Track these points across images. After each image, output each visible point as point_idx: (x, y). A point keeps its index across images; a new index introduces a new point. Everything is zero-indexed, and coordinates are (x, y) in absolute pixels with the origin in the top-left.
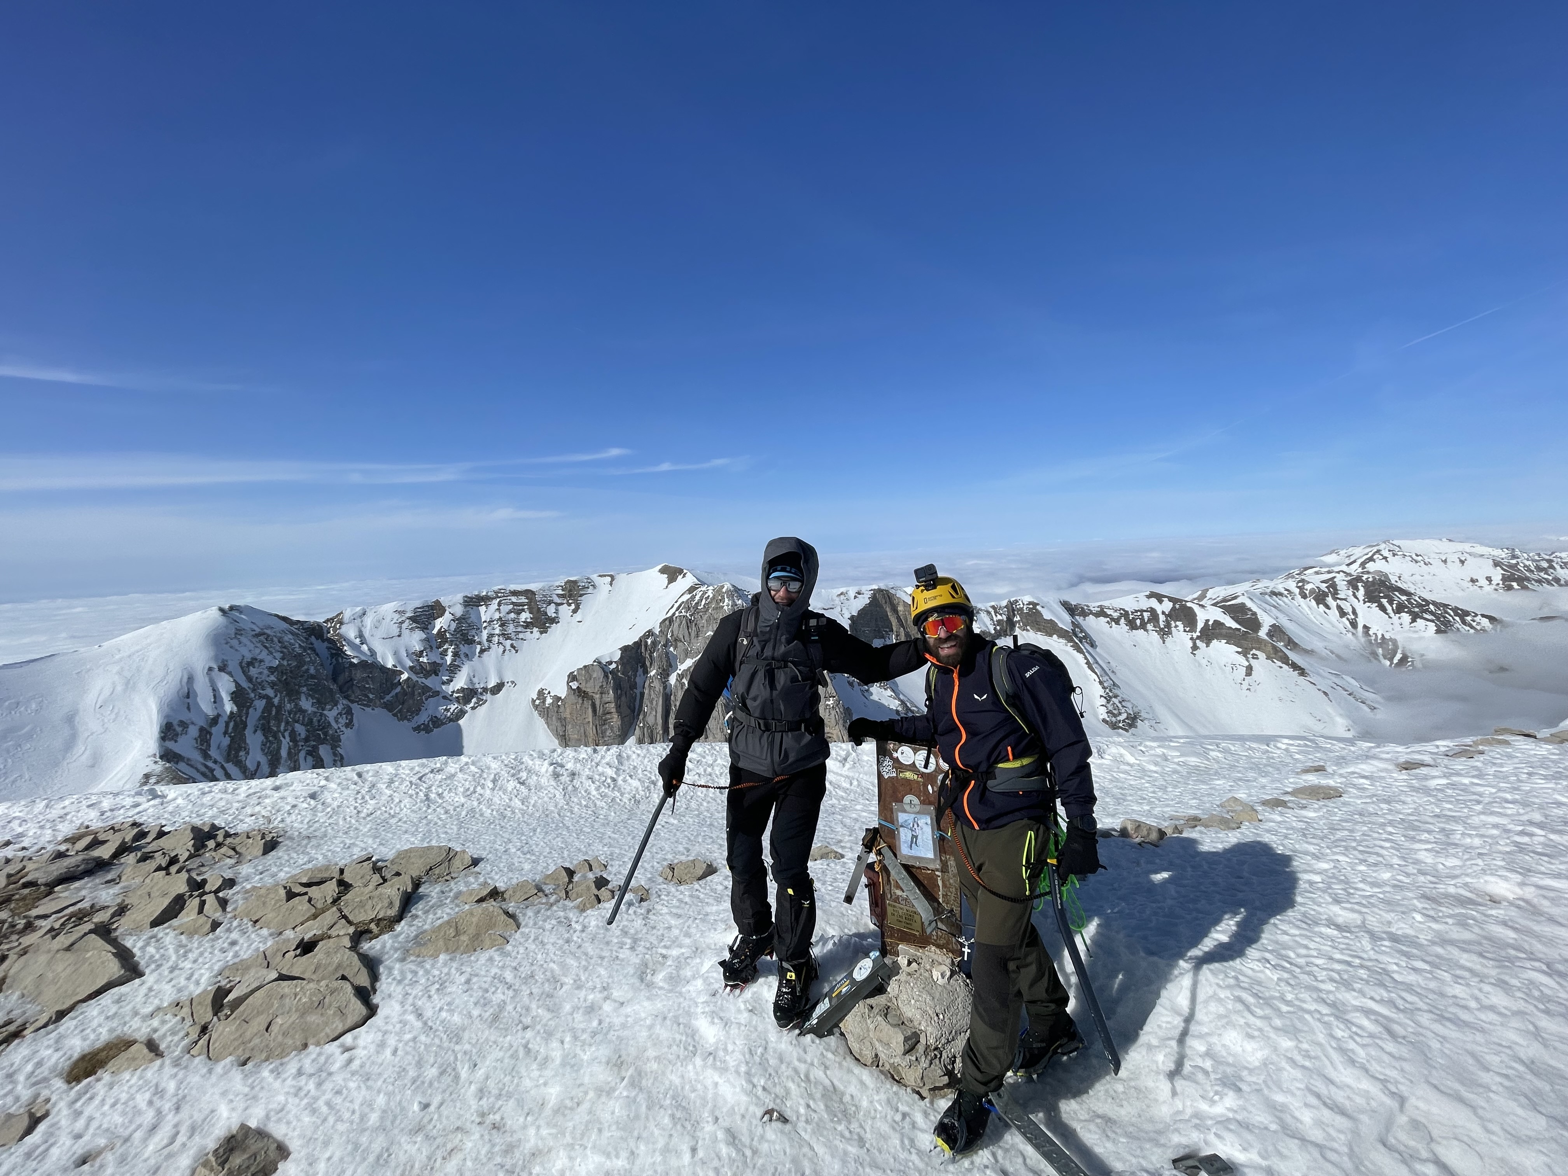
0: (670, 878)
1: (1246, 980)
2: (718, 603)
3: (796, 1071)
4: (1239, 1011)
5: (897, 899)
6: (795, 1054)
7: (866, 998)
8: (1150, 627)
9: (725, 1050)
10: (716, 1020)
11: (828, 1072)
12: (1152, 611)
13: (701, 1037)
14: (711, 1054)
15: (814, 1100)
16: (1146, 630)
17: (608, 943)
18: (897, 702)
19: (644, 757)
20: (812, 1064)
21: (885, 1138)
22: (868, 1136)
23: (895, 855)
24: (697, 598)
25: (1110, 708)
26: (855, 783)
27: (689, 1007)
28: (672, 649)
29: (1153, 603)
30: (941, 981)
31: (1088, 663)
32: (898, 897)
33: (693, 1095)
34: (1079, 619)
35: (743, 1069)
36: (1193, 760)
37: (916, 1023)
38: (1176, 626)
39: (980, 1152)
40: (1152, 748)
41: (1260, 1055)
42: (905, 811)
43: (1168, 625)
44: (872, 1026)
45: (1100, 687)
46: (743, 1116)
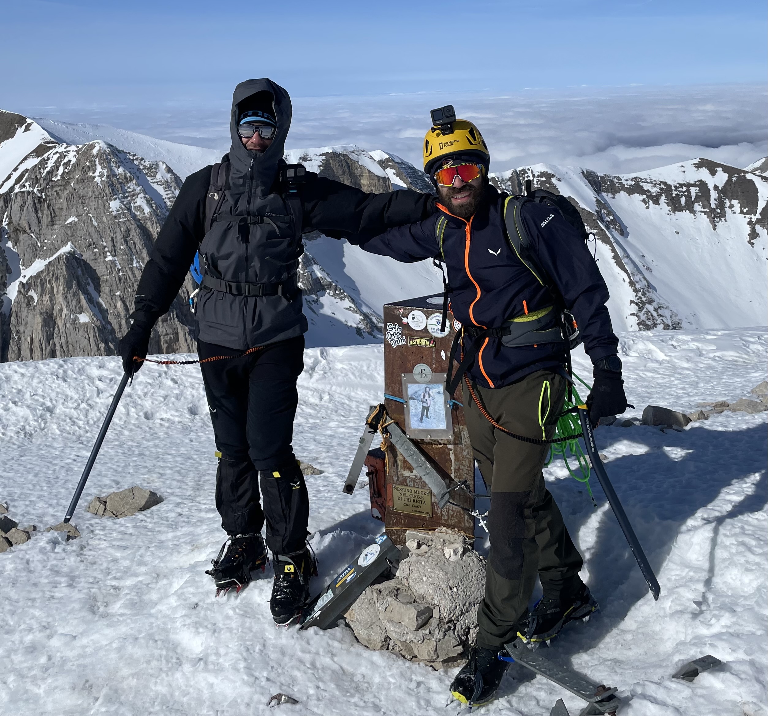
0: (101, 512)
1: (751, 528)
2: (84, 172)
3: (301, 661)
4: (741, 552)
5: (404, 482)
6: (298, 647)
7: (373, 584)
8: (698, 207)
9: (218, 654)
10: (201, 630)
11: (336, 659)
12: (702, 185)
13: (183, 650)
14: (201, 659)
15: (323, 681)
16: (693, 212)
17: (35, 585)
18: (358, 317)
19: (32, 377)
20: (317, 653)
21: (401, 702)
22: (383, 703)
23: (404, 433)
24: (50, 164)
25: (643, 317)
26: (326, 397)
27: (165, 623)
28: (10, 244)
29: (704, 174)
30: (453, 558)
31: (616, 257)
32: (405, 479)
33: (185, 699)
34: (608, 197)
35: (242, 665)
36: (730, 355)
37: (429, 599)
38: (731, 206)
39: (496, 702)
40: (685, 342)
41: (755, 584)
42: (415, 382)
43: (721, 205)
44: (382, 608)
45: (630, 289)
46: (248, 705)
